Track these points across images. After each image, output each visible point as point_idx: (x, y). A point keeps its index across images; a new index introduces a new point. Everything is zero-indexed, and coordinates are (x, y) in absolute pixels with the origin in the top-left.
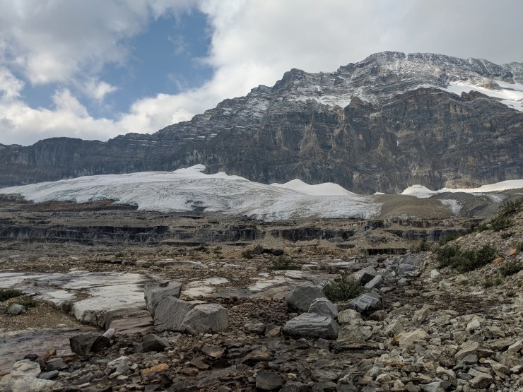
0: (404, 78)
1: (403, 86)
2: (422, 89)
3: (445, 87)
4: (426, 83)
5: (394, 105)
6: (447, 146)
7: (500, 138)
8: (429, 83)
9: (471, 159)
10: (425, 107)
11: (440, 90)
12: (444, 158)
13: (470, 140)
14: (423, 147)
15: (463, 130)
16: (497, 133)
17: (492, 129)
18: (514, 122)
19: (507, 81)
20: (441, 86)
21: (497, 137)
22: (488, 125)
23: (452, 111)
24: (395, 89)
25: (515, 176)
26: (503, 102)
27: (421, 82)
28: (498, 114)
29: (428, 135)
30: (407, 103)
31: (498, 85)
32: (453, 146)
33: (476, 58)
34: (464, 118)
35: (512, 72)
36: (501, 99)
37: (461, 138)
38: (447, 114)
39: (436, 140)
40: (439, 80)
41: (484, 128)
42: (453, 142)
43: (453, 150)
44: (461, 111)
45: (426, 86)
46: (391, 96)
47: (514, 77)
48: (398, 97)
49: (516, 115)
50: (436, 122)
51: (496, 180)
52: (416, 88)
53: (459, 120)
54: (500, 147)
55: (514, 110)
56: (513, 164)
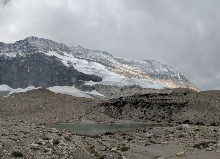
0: (35, 48)
1: (34, 51)
2: (38, 53)
3: (47, 52)
4: (41, 50)
5: (30, 57)
6: (43, 73)
7: (57, 73)
8: (42, 51)
9: (48, 78)
10: (39, 59)
11: (44, 54)
12: (41, 77)
13: (49, 72)
14: (35, 73)
15: (48, 69)
16: (56, 71)
17: (55, 69)
19: (68, 53)
20: (45, 52)
21: (56, 72)
22: (54, 68)
24: (31, 51)
25: (58, 85)
26: (61, 61)
27: (39, 50)
28: (58, 65)
29: (38, 69)
30: (34, 57)
31: (63, 54)
32: (44, 74)
34: (49, 65)
35: (71, 50)
36: (62, 60)
37: (47, 71)
38: (45, 62)
39: (40, 71)
40: (46, 50)
42: (45, 72)
43: (44, 75)
44: (48, 62)
45: (40, 52)
46: (30, 54)
47: (71, 52)
48: (31, 54)
50: (41, 65)
51: (53, 85)
52: (37, 52)
53: (47, 65)
54: (56, 76)
56: (58, 81)
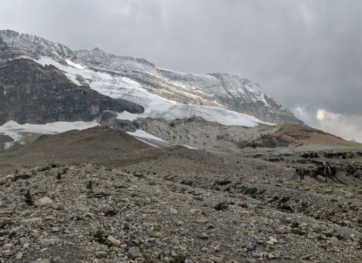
0: (14, 50)
1: (13, 55)
2: (22, 59)
3: (37, 59)
4: (26, 55)
5: (6, 67)
6: (32, 97)
7: (59, 97)
8: (28, 55)
9: (43, 107)
10: (23, 71)
11: (33, 61)
12: (29, 104)
13: (44, 95)
14: (19, 97)
15: (42, 88)
16: (59, 93)
17: (56, 90)
18: (68, 88)
19: (73, 61)
20: (35, 58)
21: (58, 95)
22: (55, 87)
23: (37, 76)
24: (8, 57)
25: (64, 119)
26: (66, 74)
27: (23, 54)
28: (61, 81)
29: (23, 89)
30: (13, 67)
31: (66, 63)
32: (35, 98)
33: (60, 43)
34: (43, 81)
35: (77, 56)
36: (65, 72)
37: (40, 93)
38: (35, 77)
39: (26, 93)
40: (35, 54)
41: (52, 89)
42: (36, 95)
43: (35, 100)
44: (42, 77)
45: (26, 57)
46: (5, 61)
47: (78, 60)
48: (9, 62)
49: (69, 84)
50: (28, 81)
51: (54, 120)
52: (19, 58)
53: (40, 82)
54: (58, 102)
55: (69, 80)
56: (63, 112)
